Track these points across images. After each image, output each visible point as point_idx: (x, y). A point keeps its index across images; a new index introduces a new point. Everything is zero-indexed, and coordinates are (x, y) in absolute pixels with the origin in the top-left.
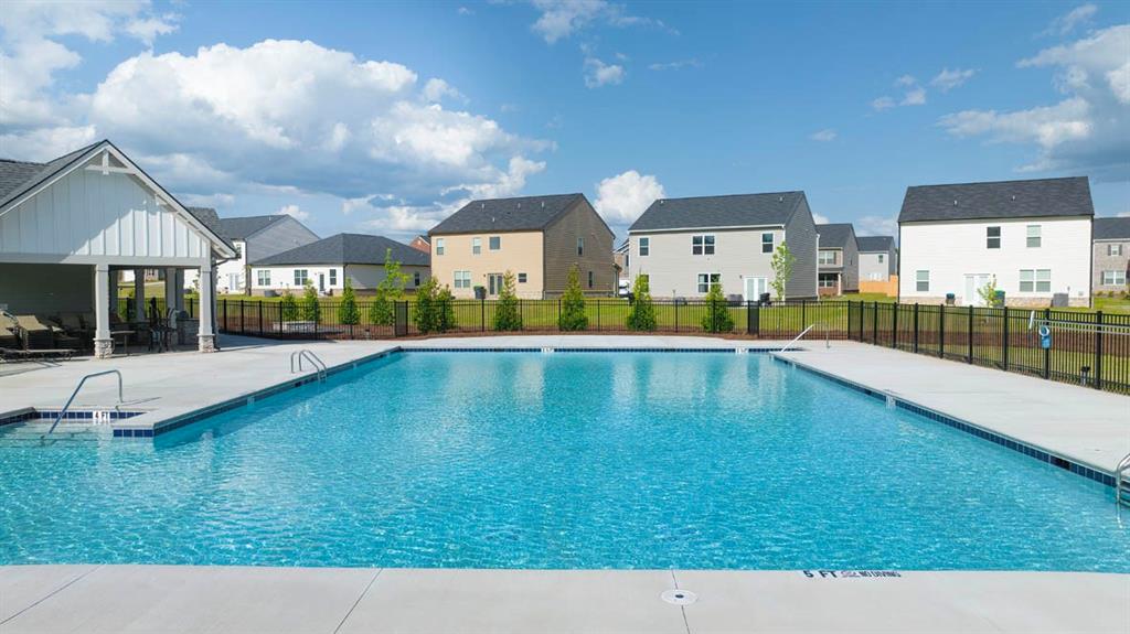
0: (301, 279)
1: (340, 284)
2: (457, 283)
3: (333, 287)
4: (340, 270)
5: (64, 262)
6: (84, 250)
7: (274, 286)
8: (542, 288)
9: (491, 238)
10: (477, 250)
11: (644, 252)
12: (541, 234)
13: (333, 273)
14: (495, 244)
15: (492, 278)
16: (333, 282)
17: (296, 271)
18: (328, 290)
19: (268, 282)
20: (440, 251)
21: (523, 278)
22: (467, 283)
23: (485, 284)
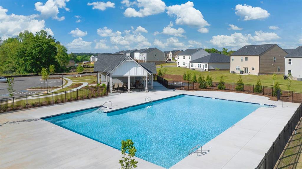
0: (200, 66)
1: (207, 68)
2: (237, 69)
3: (206, 69)
4: (208, 64)
5: (124, 76)
6: (126, 74)
7: (194, 67)
8: (258, 72)
9: (245, 58)
10: (242, 60)
11: (290, 63)
12: (259, 57)
13: (206, 65)
14: (246, 59)
15: (245, 68)
16: (206, 67)
17: (199, 64)
18: (205, 69)
19: (193, 66)
20: (233, 60)
21: (253, 69)
22: (239, 69)
23: (243, 70)
